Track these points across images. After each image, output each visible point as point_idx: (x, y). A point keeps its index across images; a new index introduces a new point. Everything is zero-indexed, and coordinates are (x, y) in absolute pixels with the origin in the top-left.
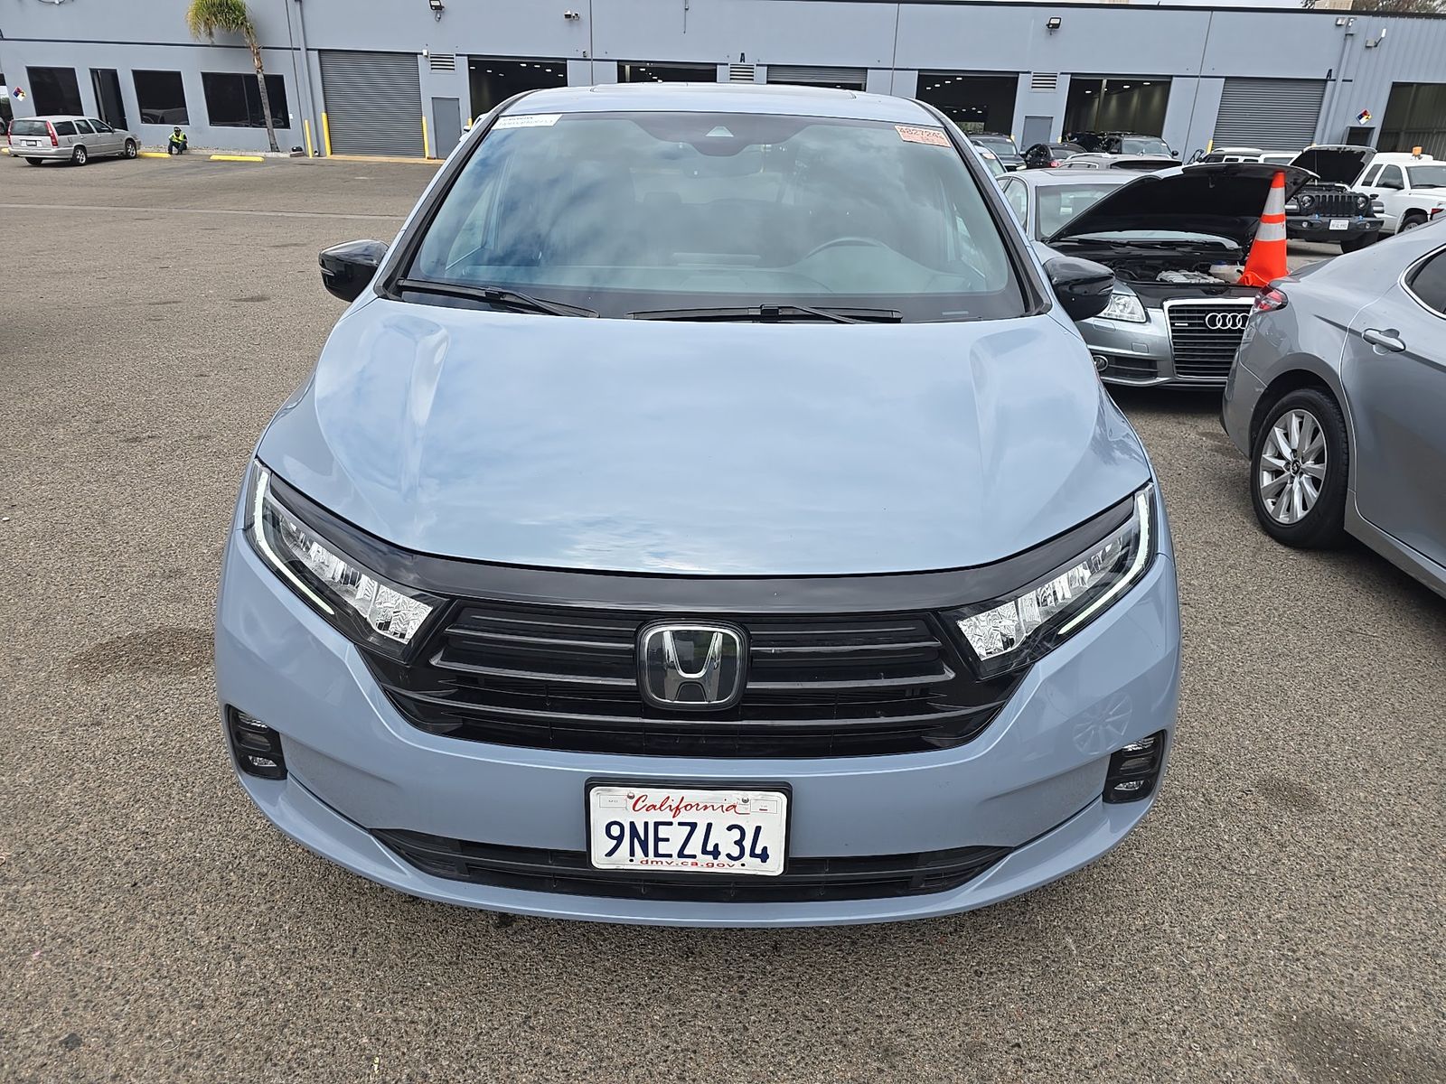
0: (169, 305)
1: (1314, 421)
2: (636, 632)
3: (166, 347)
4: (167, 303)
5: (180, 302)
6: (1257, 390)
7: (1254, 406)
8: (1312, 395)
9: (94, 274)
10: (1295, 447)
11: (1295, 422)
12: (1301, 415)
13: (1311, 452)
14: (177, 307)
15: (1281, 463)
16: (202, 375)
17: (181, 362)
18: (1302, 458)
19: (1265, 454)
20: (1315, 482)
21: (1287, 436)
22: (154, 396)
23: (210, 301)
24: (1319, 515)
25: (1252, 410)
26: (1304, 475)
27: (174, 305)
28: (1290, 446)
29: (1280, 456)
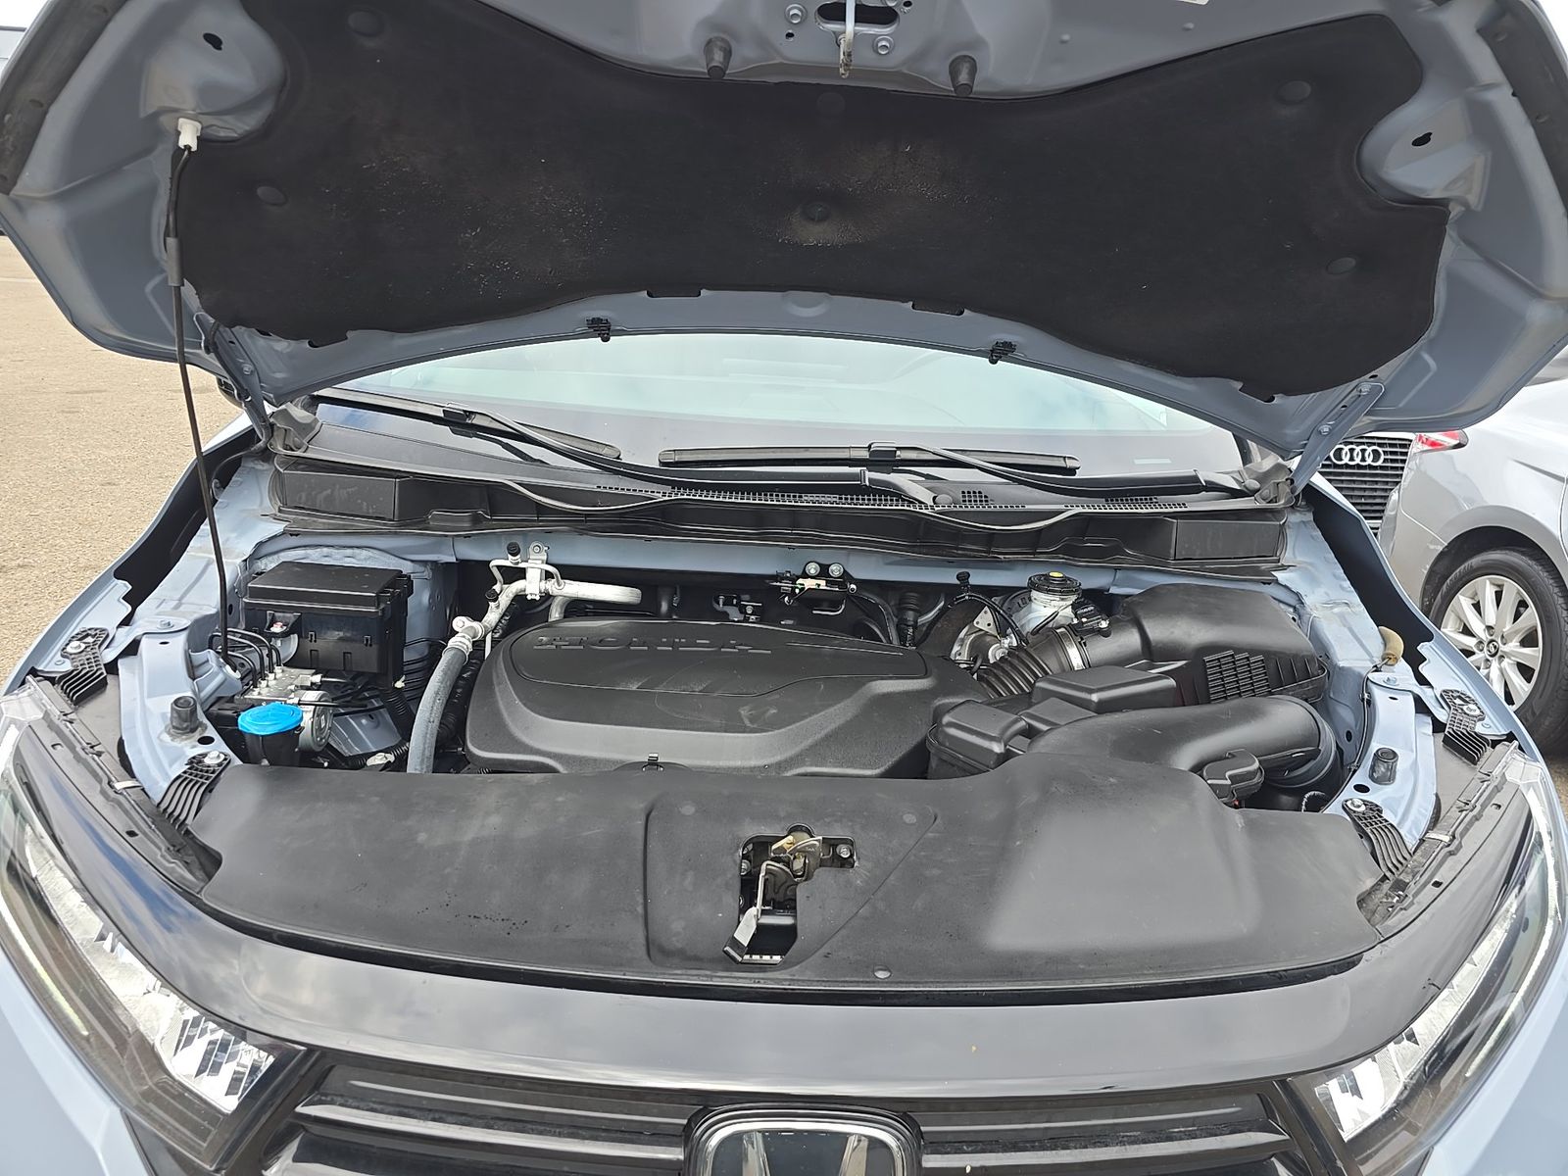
0: (91, 395)
1: (1519, 593)
2: (688, 1130)
3: (73, 446)
4: (90, 392)
5: (105, 391)
6: (1432, 547)
7: (1428, 567)
8: (1516, 560)
9: (9, 355)
10: (1492, 623)
11: (1489, 593)
12: (1500, 583)
13: (1516, 632)
14: (99, 398)
15: (1470, 642)
16: (109, 484)
17: (87, 465)
18: (1503, 637)
19: (1446, 627)
20: (1525, 671)
21: (1477, 607)
22: (40, 511)
23: (142, 391)
24: (1534, 714)
25: (1426, 572)
26: (1506, 660)
27: (98, 394)
28: (1483, 622)
29: (1467, 631)
